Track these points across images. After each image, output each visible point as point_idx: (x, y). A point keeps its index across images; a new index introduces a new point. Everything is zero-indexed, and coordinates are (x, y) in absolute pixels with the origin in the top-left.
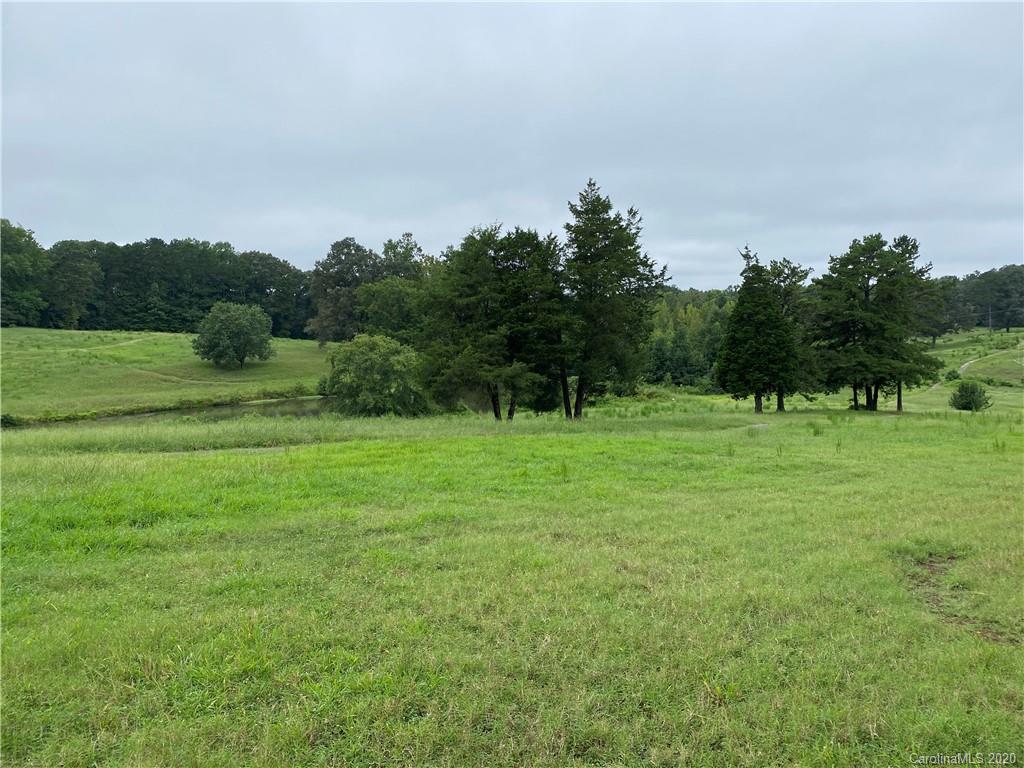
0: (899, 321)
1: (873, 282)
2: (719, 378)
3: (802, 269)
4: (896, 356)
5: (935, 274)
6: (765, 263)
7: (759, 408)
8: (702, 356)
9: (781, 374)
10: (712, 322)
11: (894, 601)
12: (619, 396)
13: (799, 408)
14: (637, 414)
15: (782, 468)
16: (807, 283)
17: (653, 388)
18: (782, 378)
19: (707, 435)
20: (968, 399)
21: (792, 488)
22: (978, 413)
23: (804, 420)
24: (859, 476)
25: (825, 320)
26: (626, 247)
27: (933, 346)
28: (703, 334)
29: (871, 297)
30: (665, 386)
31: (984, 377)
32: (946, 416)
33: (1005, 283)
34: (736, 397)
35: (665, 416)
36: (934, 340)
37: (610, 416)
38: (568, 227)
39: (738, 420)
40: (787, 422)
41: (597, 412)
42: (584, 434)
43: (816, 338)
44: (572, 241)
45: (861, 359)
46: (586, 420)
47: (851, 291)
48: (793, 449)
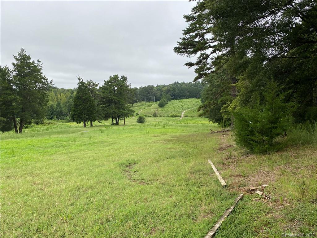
0: (123, 99)
1: (116, 88)
2: (72, 117)
3: (96, 83)
4: (123, 109)
5: (132, 87)
6: (85, 81)
7: (85, 126)
8: (66, 110)
9: (91, 115)
10: (69, 99)
11: (119, 179)
12: (37, 124)
13: (97, 125)
14: (44, 130)
15: (91, 144)
16: (98, 88)
17: (50, 121)
18: (92, 116)
19: (68, 136)
20: (141, 121)
21: (93, 149)
22: (143, 124)
23: (98, 128)
24: (112, 144)
25: (104, 99)
26: (37, 73)
27: (132, 106)
28: (66, 103)
29: (116, 93)
30: (54, 120)
31: (144, 114)
32: (136, 125)
33: (148, 90)
34: (78, 123)
35: (54, 130)
36: (132, 105)
37: (34, 131)
38: (14, 64)
39: (78, 130)
40: (93, 130)
41: (29, 130)
42: (23, 138)
43: (101, 104)
44: (16, 69)
45: (114, 110)
46: (24, 133)
47: (110, 91)
48: (94, 137)
